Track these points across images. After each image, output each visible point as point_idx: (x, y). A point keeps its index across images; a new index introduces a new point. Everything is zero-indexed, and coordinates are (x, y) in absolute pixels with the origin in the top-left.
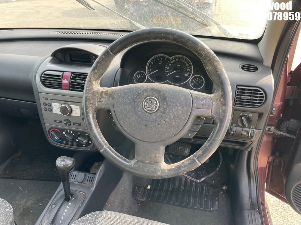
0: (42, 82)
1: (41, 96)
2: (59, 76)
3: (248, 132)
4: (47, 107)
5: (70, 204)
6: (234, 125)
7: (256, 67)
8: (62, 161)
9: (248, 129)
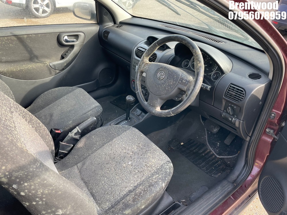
0: (136, 53)
1: (133, 61)
2: (143, 51)
3: (232, 119)
4: (134, 67)
5: (126, 122)
6: (225, 111)
7: (261, 76)
8: (129, 97)
9: (232, 117)
